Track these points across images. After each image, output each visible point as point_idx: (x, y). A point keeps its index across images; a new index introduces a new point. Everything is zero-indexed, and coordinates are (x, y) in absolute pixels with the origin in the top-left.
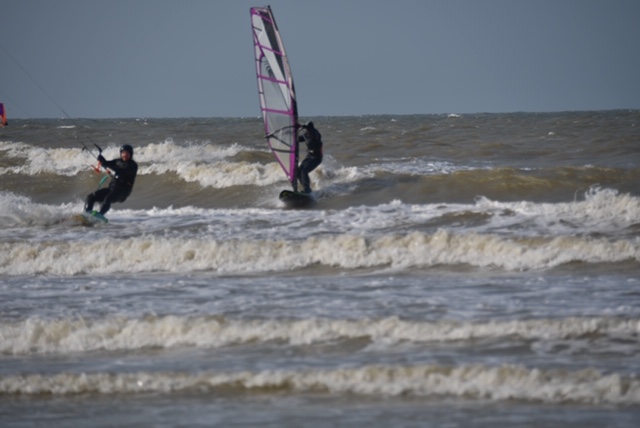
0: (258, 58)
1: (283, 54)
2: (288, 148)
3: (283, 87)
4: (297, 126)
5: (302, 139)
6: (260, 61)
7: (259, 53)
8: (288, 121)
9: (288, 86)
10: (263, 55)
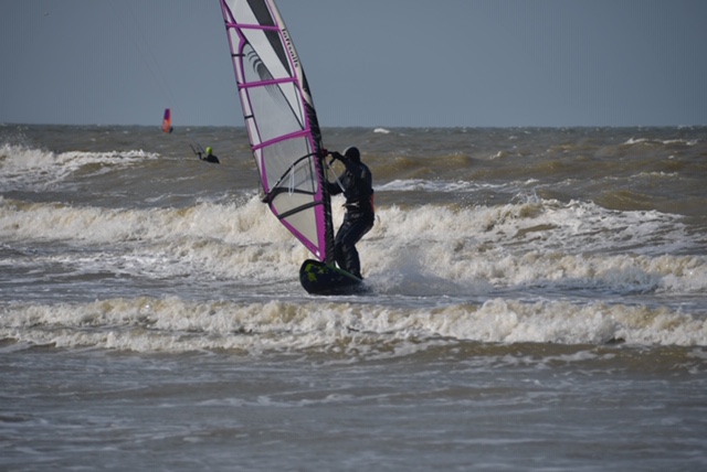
0: (236, 51)
1: (281, 27)
2: (310, 199)
3: (288, 88)
4: (320, 154)
5: (335, 190)
6: (241, 55)
7: (236, 40)
8: (303, 147)
9: (296, 84)
10: (245, 42)
